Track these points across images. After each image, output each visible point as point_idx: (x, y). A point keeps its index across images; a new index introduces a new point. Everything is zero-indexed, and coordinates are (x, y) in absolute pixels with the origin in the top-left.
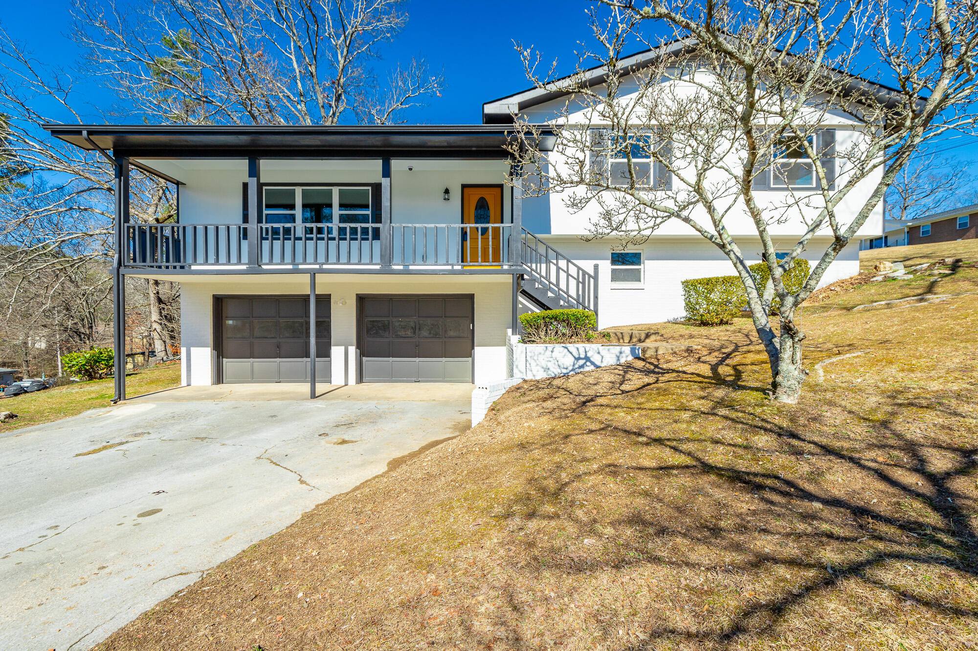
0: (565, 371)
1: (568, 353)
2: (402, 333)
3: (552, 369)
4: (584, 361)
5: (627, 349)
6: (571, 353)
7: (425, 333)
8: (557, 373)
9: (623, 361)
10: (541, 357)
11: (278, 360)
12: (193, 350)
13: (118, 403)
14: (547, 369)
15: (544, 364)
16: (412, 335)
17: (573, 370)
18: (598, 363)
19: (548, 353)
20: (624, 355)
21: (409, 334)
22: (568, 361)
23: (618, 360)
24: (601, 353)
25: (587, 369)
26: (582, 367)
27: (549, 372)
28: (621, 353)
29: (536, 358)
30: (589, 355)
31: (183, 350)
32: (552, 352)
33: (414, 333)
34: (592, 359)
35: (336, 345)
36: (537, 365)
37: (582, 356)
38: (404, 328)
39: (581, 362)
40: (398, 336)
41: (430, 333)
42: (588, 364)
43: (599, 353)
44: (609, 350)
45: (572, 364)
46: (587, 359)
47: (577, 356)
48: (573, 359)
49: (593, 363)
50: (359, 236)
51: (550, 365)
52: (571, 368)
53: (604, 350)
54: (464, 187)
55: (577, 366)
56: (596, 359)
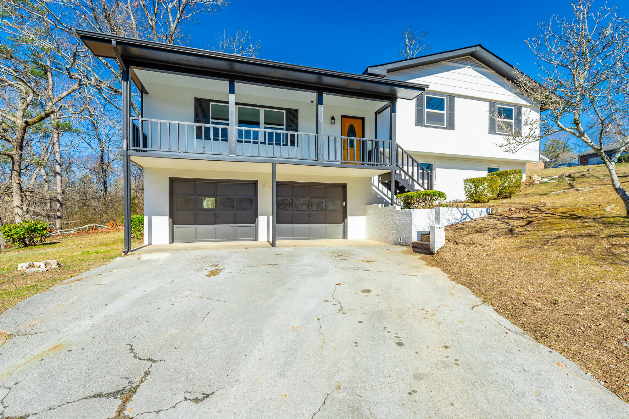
0: (457, 221)
1: (459, 212)
2: (301, 208)
3: (451, 220)
4: (466, 216)
5: (484, 210)
6: (460, 211)
7: (315, 208)
8: (453, 223)
9: (483, 216)
10: (446, 214)
11: (216, 226)
12: (154, 218)
13: (128, 254)
14: (449, 220)
15: (447, 217)
16: (307, 209)
17: (461, 221)
18: (472, 217)
19: (450, 211)
20: (483, 213)
21: (305, 208)
22: (459, 216)
23: (481, 215)
24: (474, 212)
25: (467, 220)
26: (465, 219)
27: (450, 222)
28: (482, 212)
29: (444, 214)
30: (468, 212)
31: (146, 218)
32: (452, 210)
33: (308, 207)
34: (469, 215)
35: (261, 215)
36: (444, 218)
37: (465, 213)
38: (302, 204)
39: (465, 216)
40: (298, 210)
41: (318, 208)
42: (468, 217)
43: (472, 211)
44: (477, 210)
45: (460, 217)
46: (467, 215)
47: (463, 213)
48: (461, 215)
49: (470, 217)
50: (274, 142)
51: (451, 218)
52: (460, 220)
53: (474, 210)
54: (343, 116)
55: (462, 219)
56: (471, 215)
